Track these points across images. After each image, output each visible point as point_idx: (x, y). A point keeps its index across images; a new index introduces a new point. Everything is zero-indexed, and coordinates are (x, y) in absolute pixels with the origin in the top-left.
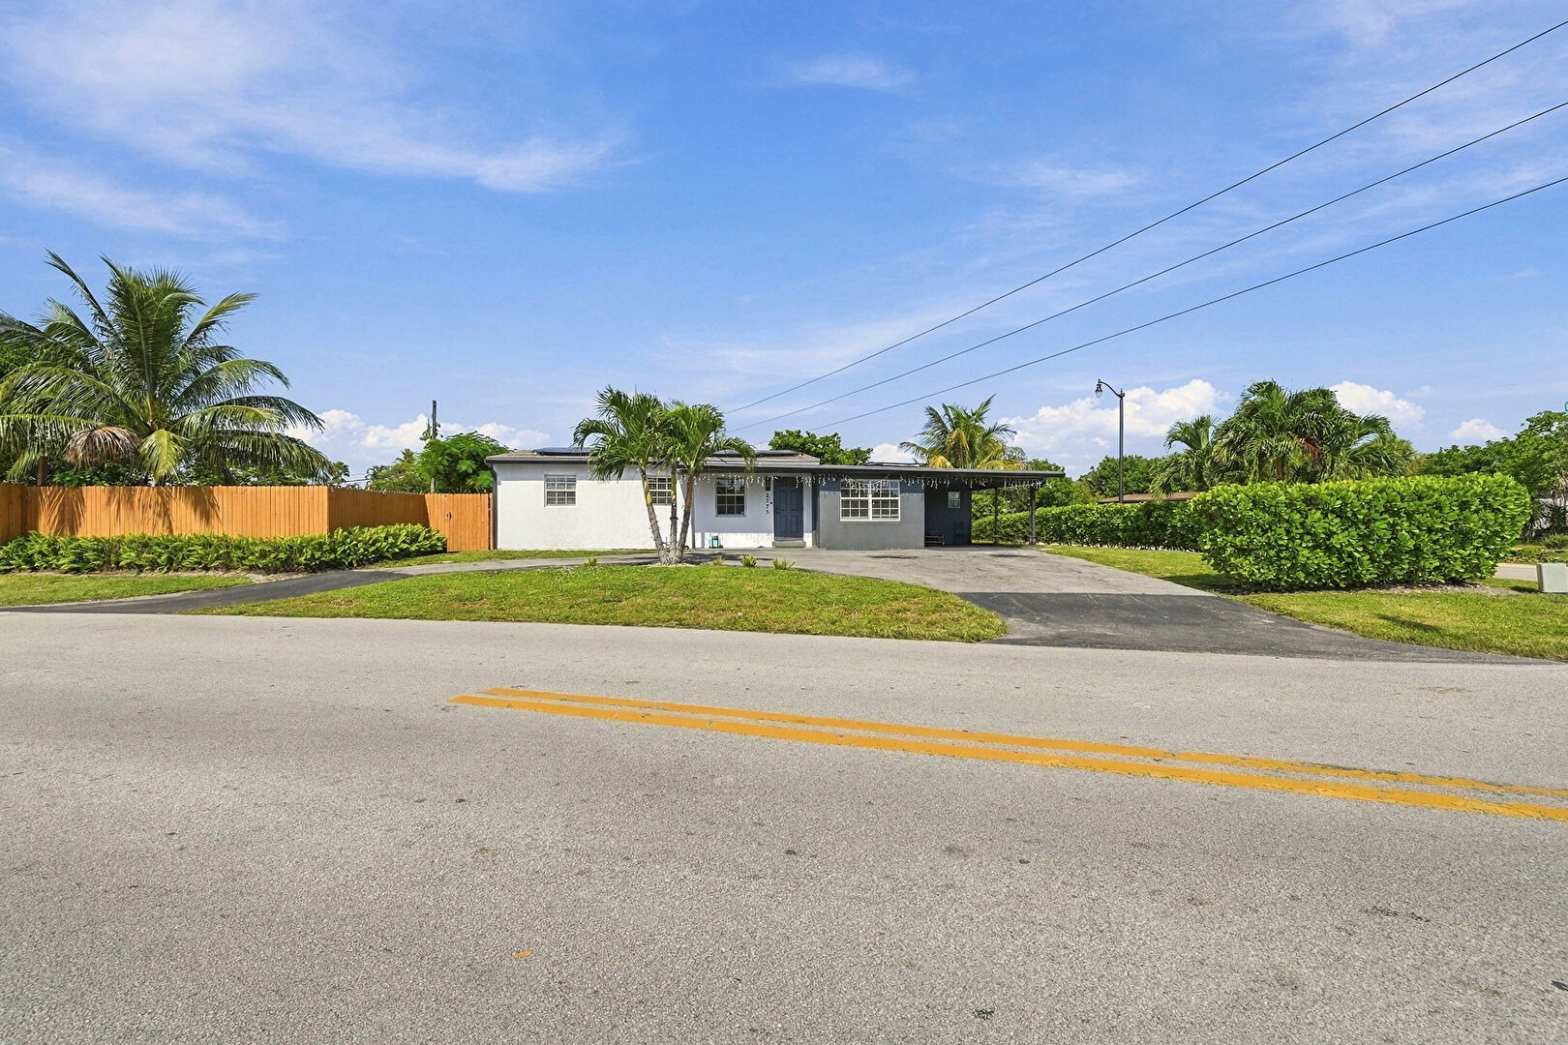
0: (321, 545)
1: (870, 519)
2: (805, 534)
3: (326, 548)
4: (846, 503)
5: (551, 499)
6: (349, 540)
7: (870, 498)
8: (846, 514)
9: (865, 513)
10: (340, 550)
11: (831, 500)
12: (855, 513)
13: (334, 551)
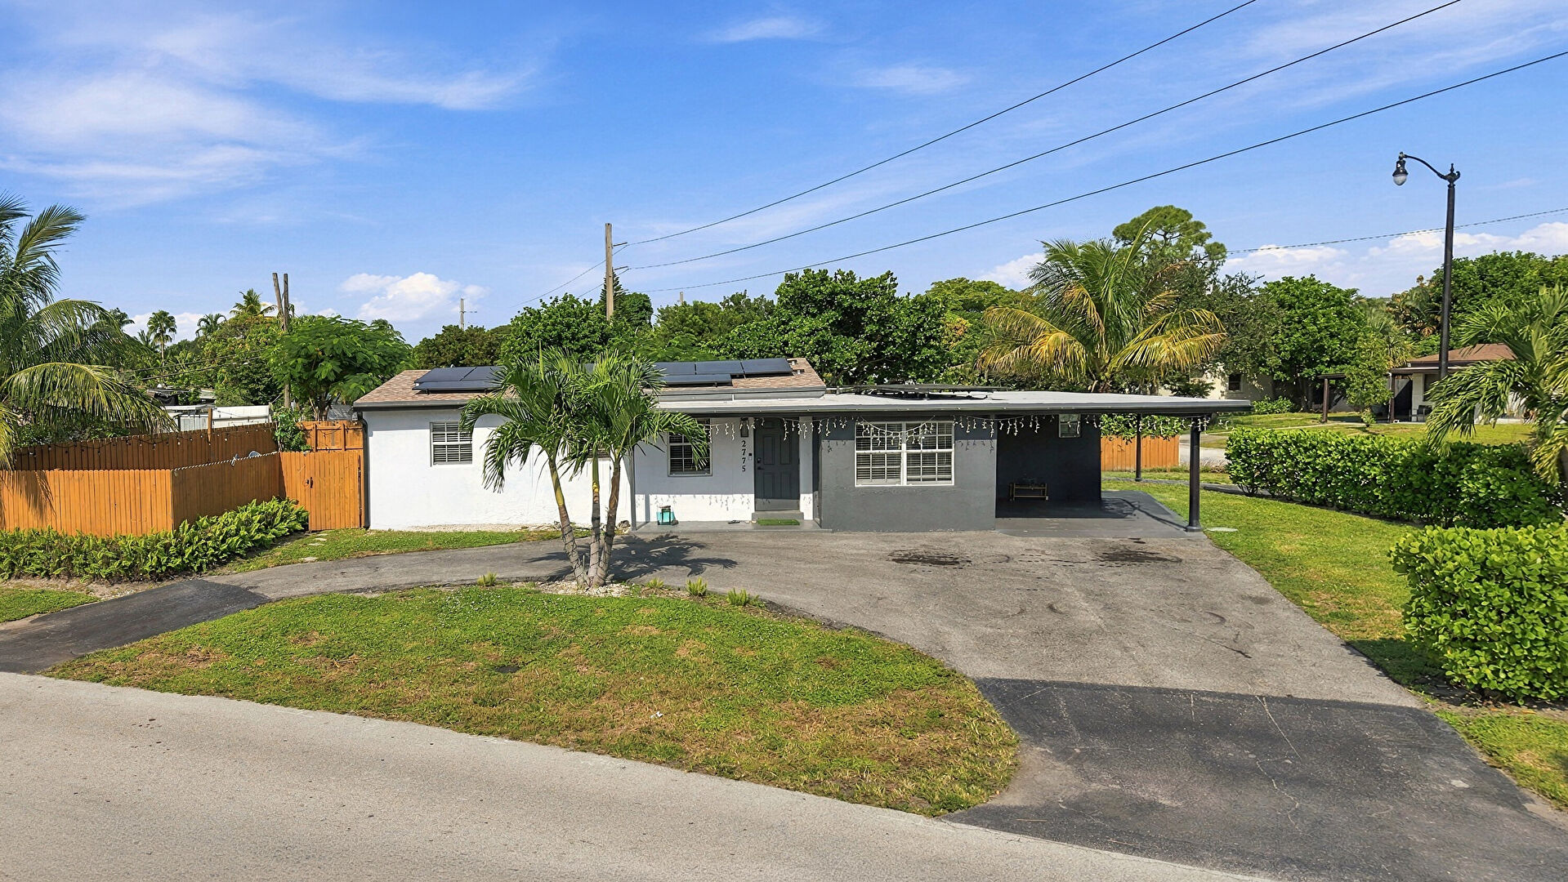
0: (167, 547)
1: (904, 483)
2: (802, 496)
3: (172, 550)
4: (862, 459)
5: (438, 457)
6: (196, 539)
7: (904, 451)
8: (863, 475)
9: (895, 474)
10: (188, 551)
11: (839, 455)
12: (879, 475)
13: (181, 554)
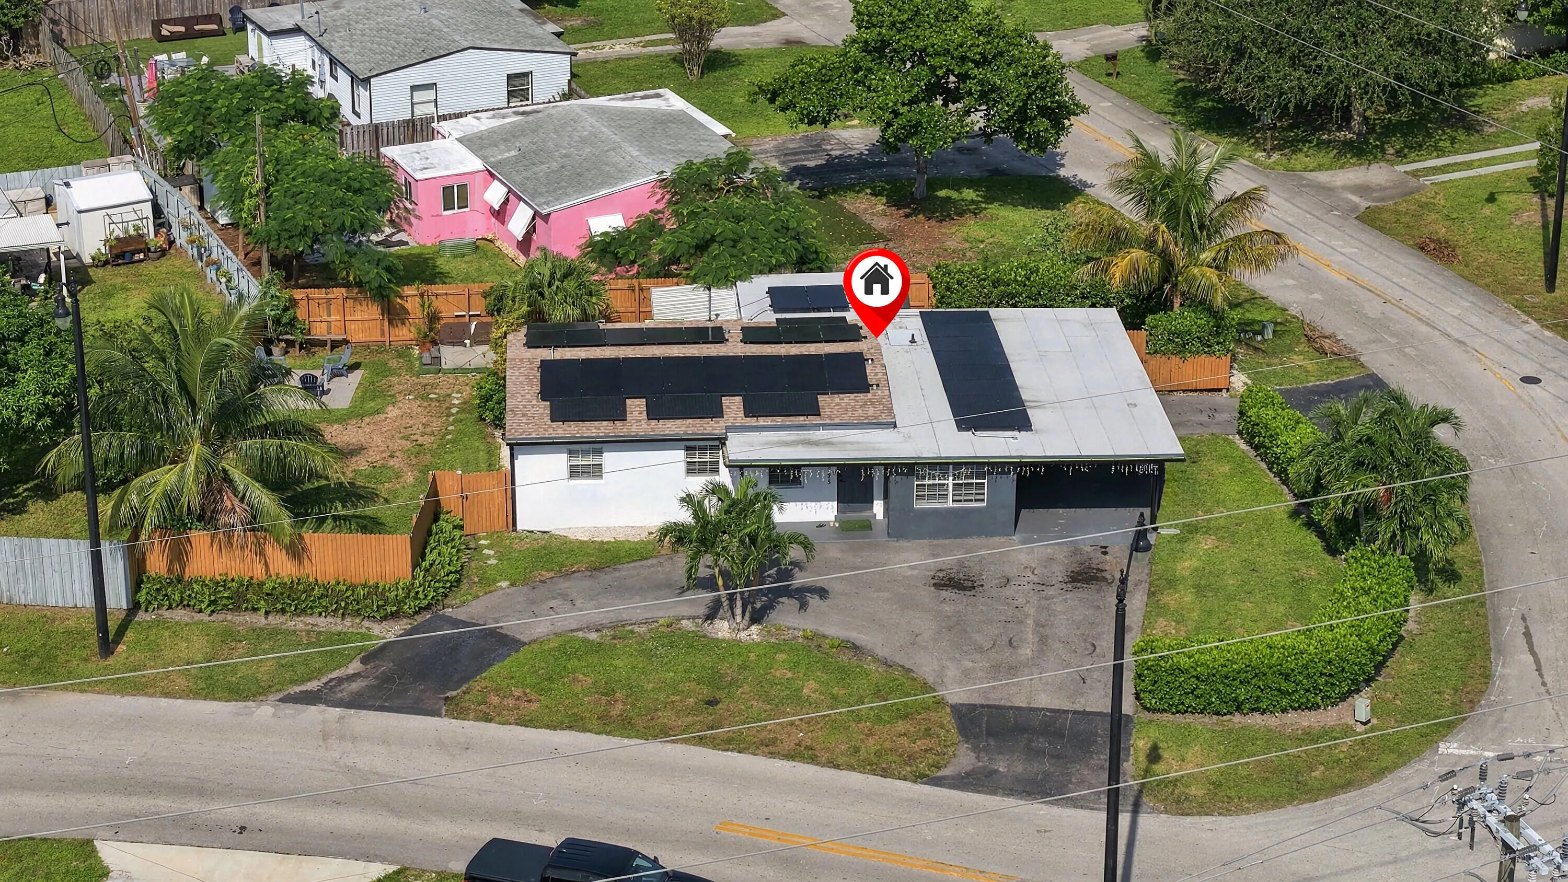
1: (951, 504)
2: (875, 502)
4: (921, 488)
5: (574, 472)
7: (950, 482)
8: (921, 499)
9: (943, 498)
12: (932, 498)
